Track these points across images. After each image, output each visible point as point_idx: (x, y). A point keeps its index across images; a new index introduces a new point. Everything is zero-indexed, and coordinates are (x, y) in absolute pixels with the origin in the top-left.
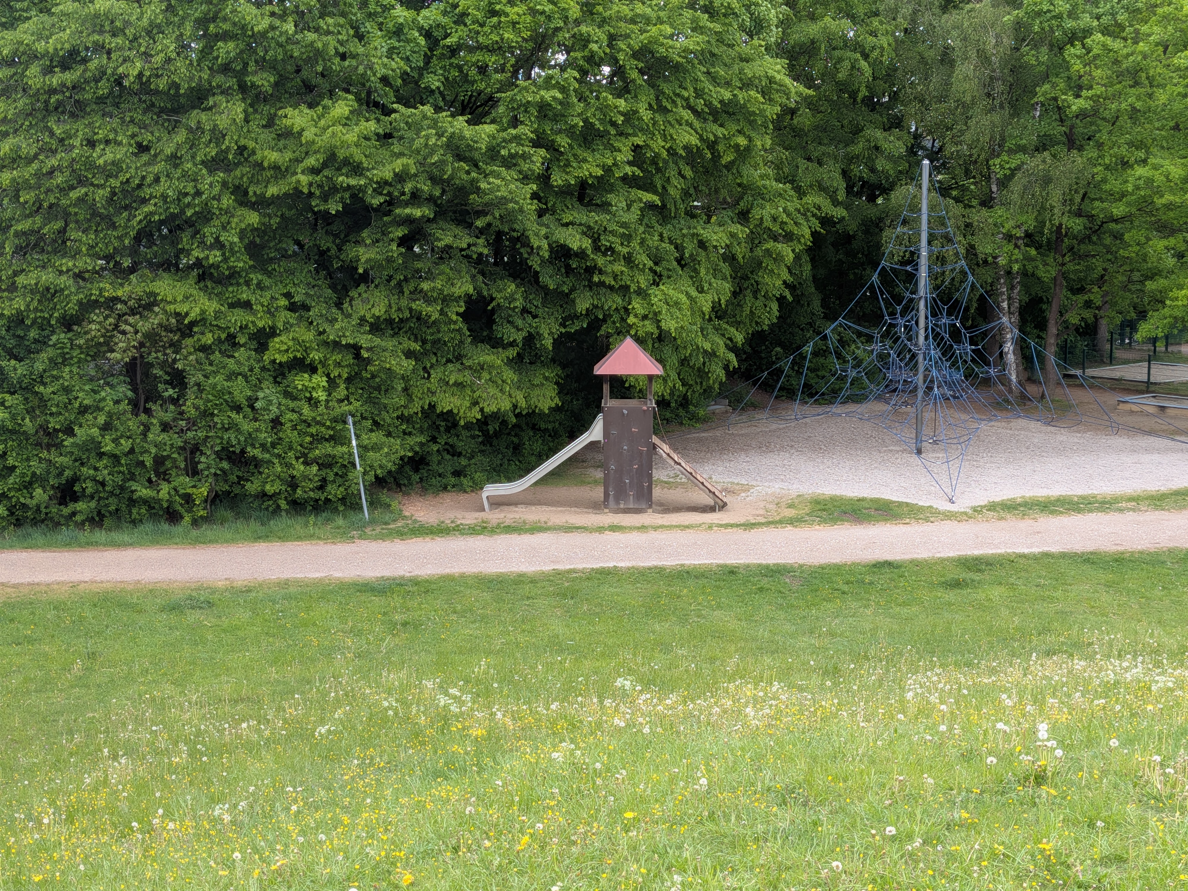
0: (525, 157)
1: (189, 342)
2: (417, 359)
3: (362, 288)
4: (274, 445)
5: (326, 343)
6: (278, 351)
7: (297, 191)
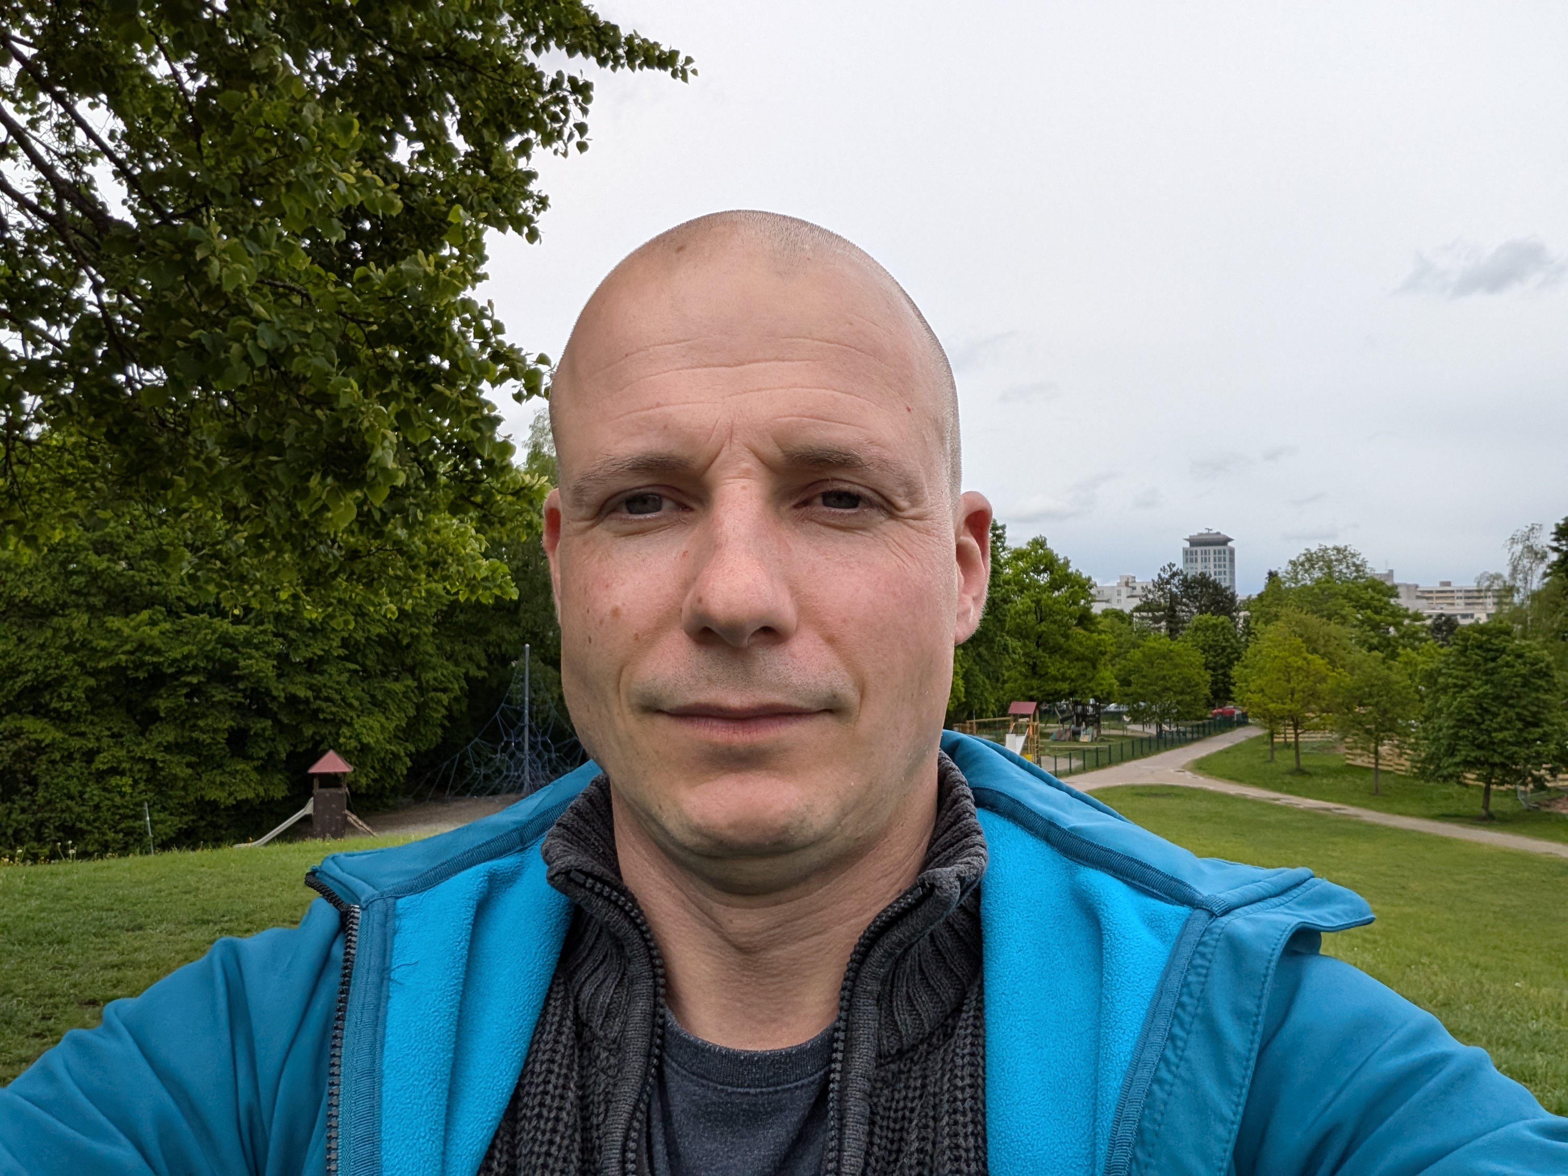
0: (268, 643)
1: (42, 757)
2: (193, 768)
3: (158, 724)
4: (94, 820)
5: (133, 758)
6: (101, 763)
7: (118, 664)
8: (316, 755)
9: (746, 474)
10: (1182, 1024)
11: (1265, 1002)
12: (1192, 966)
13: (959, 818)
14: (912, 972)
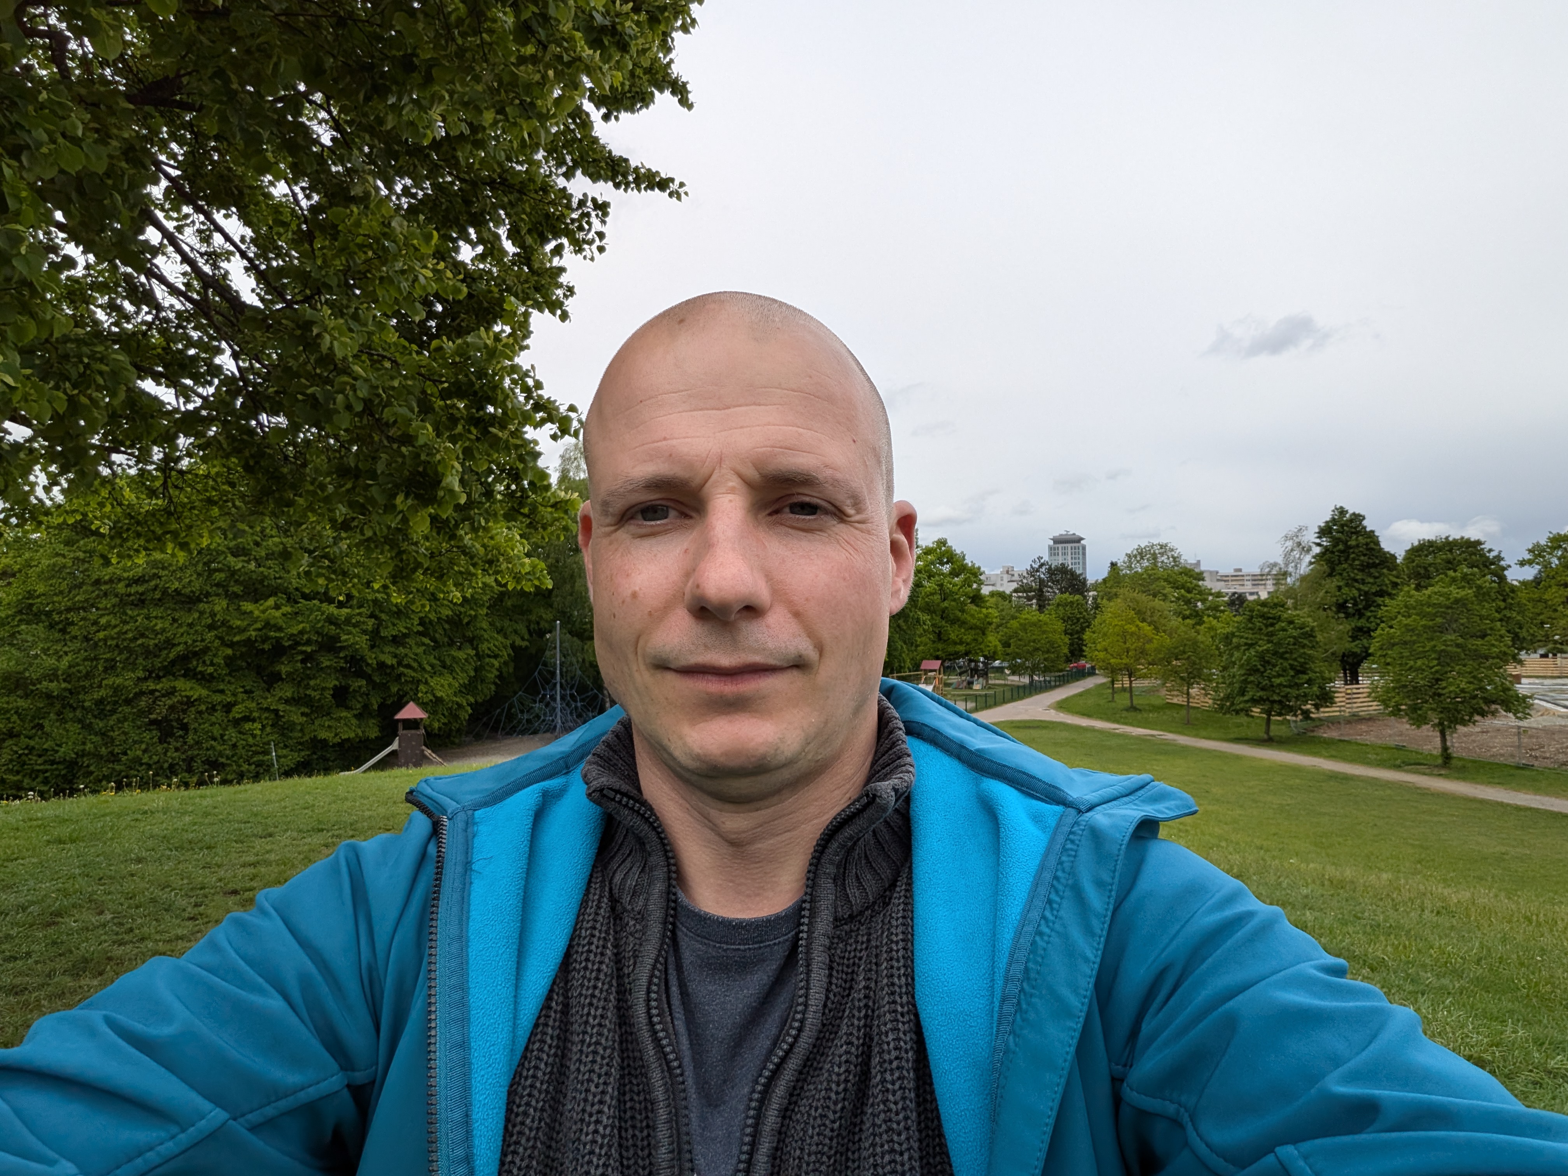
0: (364, 622)
1: (193, 709)
2: (307, 716)
3: (280, 683)
4: (233, 756)
5: (261, 709)
6: (237, 712)
7: (249, 639)
8: (400, 706)
9: (732, 491)
10: (1057, 892)
11: (1117, 874)
12: (1064, 849)
13: (894, 744)
14: (860, 858)
